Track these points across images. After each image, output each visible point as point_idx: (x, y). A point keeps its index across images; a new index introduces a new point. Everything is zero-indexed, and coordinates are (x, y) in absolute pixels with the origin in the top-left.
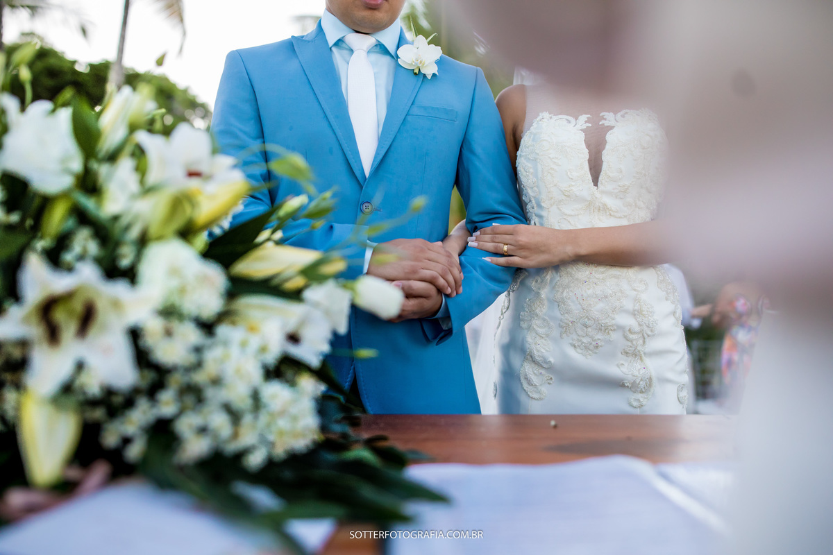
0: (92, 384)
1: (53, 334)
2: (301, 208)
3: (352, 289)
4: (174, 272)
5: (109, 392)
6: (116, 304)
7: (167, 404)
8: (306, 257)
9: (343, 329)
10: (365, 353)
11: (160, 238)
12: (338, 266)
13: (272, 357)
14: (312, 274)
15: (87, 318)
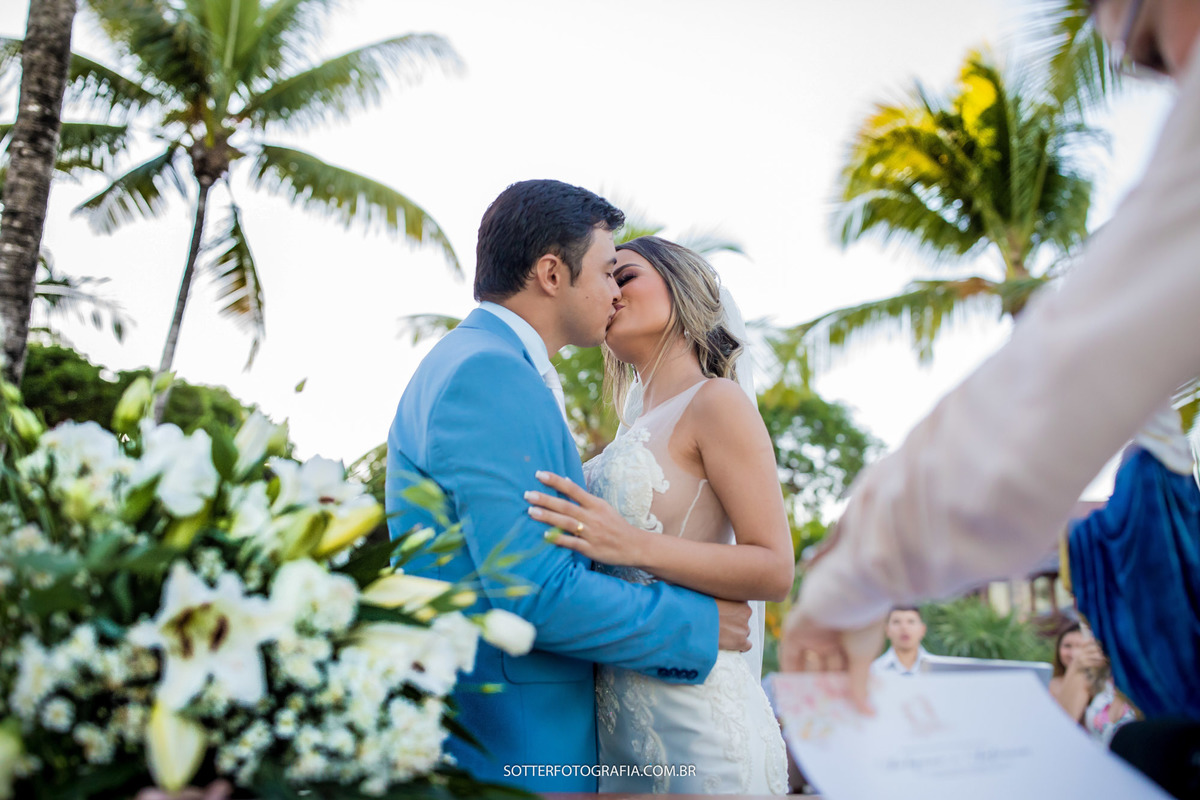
0: (220, 698)
1: (186, 648)
2: (428, 542)
3: (482, 624)
4: (308, 586)
5: (233, 710)
6: (248, 621)
7: (286, 723)
8: (436, 588)
9: (469, 668)
10: (492, 688)
11: (293, 558)
12: (467, 598)
13: (395, 682)
14: (441, 605)
15: (219, 635)
